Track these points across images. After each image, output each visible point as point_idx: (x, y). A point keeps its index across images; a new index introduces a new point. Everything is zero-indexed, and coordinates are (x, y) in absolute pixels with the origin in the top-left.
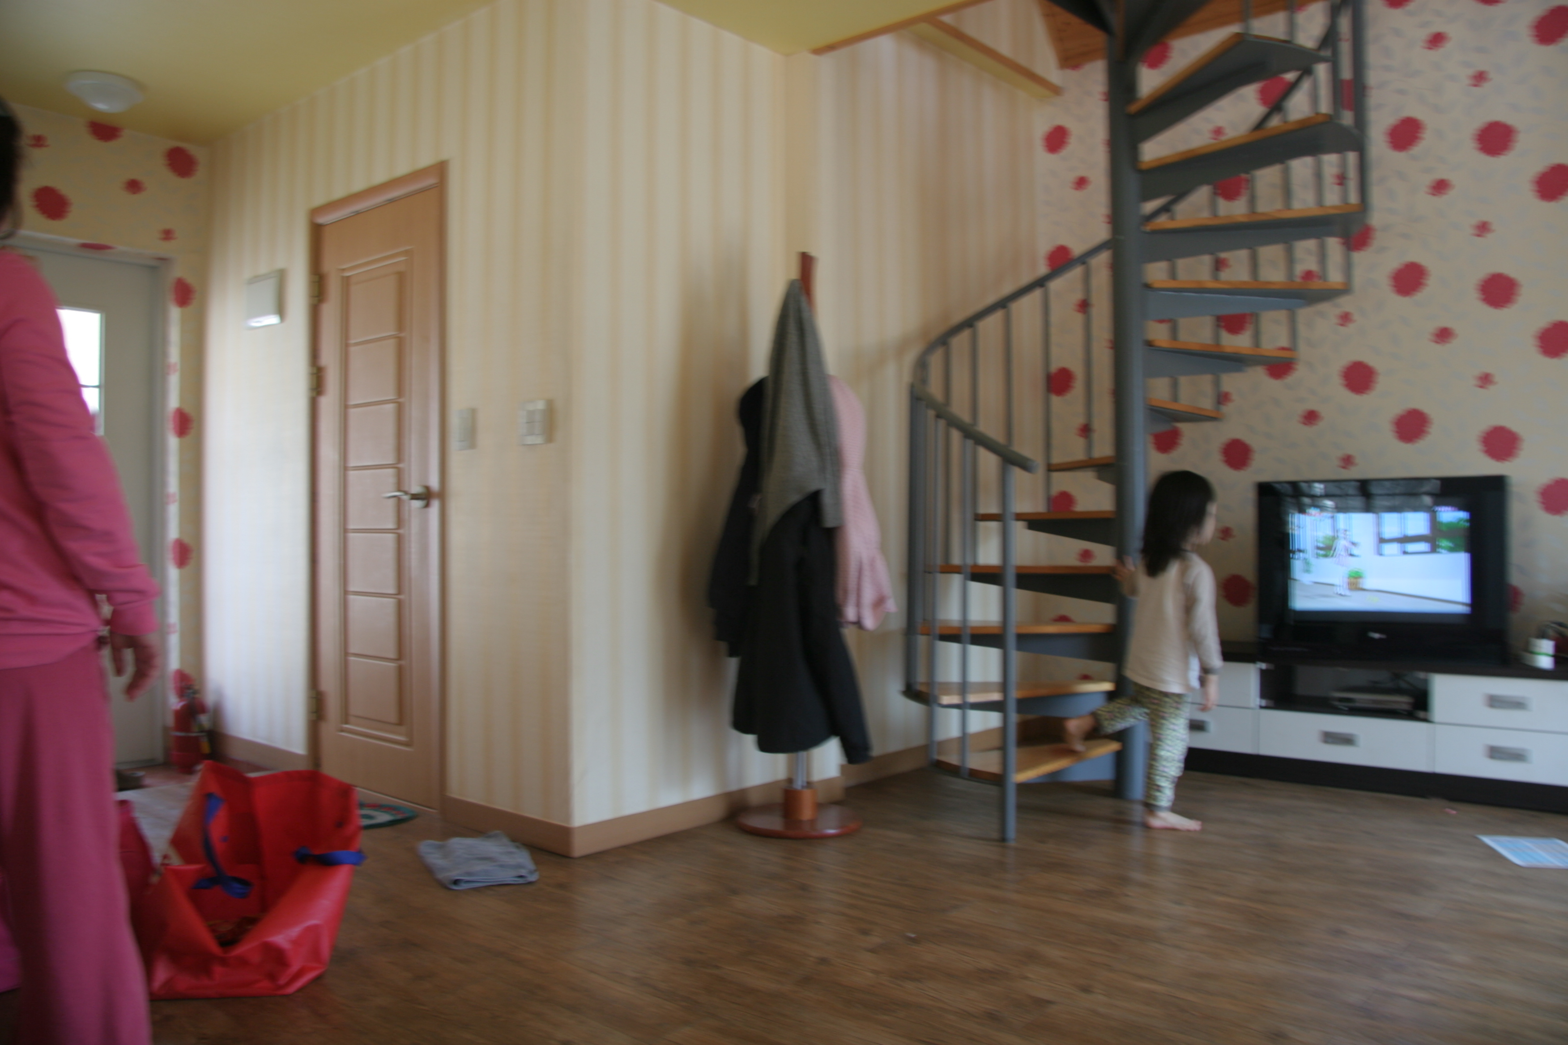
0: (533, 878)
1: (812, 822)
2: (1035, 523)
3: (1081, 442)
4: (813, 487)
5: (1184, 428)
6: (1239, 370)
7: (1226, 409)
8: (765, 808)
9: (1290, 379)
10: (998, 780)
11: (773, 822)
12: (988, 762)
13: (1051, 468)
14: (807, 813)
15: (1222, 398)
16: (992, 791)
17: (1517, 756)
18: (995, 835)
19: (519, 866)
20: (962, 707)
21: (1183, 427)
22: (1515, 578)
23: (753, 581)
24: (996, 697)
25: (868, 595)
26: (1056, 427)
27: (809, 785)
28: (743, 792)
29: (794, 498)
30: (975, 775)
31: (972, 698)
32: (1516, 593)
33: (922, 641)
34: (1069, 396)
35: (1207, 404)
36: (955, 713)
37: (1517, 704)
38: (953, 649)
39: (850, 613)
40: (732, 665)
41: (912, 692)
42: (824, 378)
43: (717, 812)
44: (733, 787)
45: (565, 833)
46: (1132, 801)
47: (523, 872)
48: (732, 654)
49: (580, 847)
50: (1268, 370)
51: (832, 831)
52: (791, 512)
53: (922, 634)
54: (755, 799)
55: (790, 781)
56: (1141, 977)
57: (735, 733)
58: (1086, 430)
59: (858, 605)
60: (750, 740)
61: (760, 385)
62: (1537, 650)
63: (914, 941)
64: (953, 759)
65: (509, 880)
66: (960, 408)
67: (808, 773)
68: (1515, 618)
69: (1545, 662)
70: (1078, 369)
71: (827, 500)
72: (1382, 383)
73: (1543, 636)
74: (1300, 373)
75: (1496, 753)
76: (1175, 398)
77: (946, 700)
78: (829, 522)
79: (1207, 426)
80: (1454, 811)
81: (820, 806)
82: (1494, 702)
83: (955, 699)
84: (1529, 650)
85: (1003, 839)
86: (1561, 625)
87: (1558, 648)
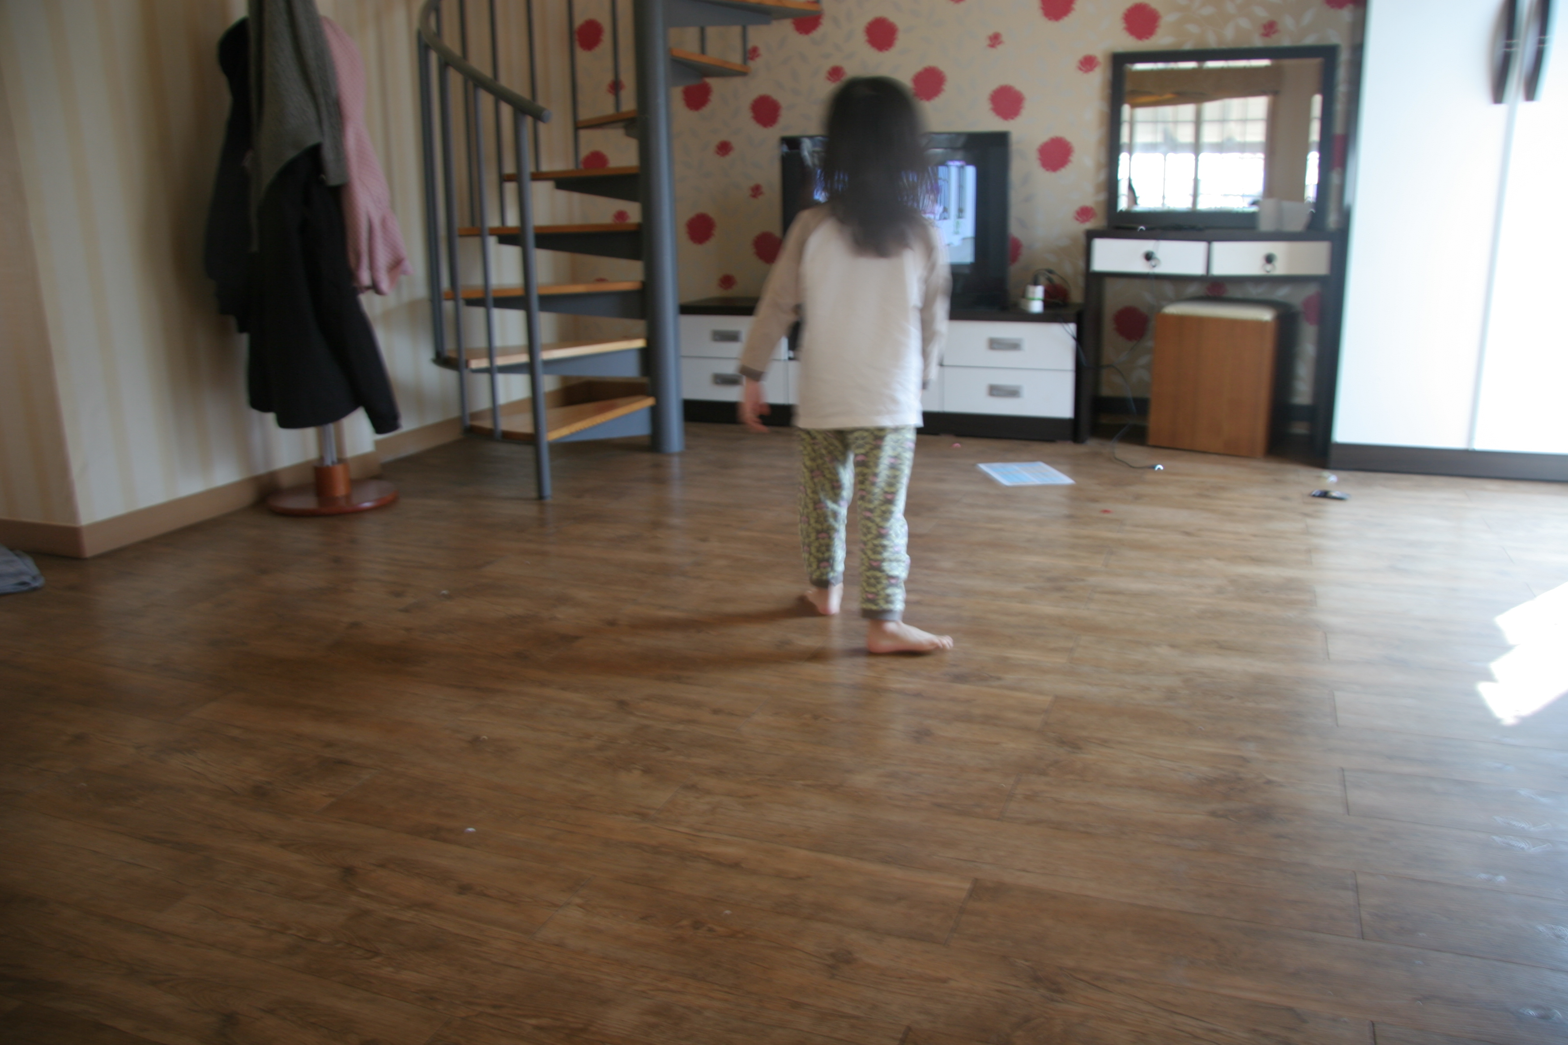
0: (36, 584)
1: (348, 497)
2: (564, 182)
3: (610, 99)
4: (311, 141)
5: (714, 83)
6: (767, 23)
7: (752, 64)
8: (297, 490)
9: (816, 34)
10: (532, 440)
11: (308, 502)
12: (521, 424)
13: (578, 126)
14: (341, 490)
15: (751, 54)
16: (527, 452)
17: (1013, 393)
18: (534, 494)
19: (21, 573)
20: (491, 371)
21: (712, 82)
22: (1015, 230)
23: (255, 248)
24: (524, 358)
25: (383, 259)
26: (582, 80)
27: (341, 460)
28: (272, 476)
29: (291, 154)
30: (509, 437)
31: (500, 361)
32: (1017, 246)
33: (448, 306)
34: (597, 50)
35: (735, 59)
36: (484, 378)
37: (1014, 346)
38: (478, 312)
39: (365, 278)
40: (243, 341)
41: (442, 360)
42: (314, 20)
43: (247, 497)
44: (261, 470)
45: (73, 534)
46: (670, 455)
47: (26, 579)
48: (242, 330)
49: (91, 547)
50: (794, 23)
51: (367, 505)
52: (288, 170)
53: (447, 299)
54: (286, 481)
55: (322, 459)
56: (663, 607)
57: (255, 414)
58: (616, 87)
59: (372, 267)
60: (270, 418)
61: (242, 26)
62: (1030, 295)
63: (448, 597)
64: (487, 424)
65: (9, 589)
66: (480, 62)
67: (340, 448)
68: (1014, 269)
69: (1037, 306)
70: (605, 23)
71: (328, 154)
72: (901, 40)
73: (1036, 283)
74: (825, 27)
75: (995, 391)
76: (703, 50)
77: (475, 364)
78: (333, 180)
79: (737, 81)
80: (957, 444)
81: (354, 483)
82: (995, 344)
83: (483, 363)
84: (1024, 295)
85: (541, 497)
86: (1050, 272)
87: (1047, 293)
